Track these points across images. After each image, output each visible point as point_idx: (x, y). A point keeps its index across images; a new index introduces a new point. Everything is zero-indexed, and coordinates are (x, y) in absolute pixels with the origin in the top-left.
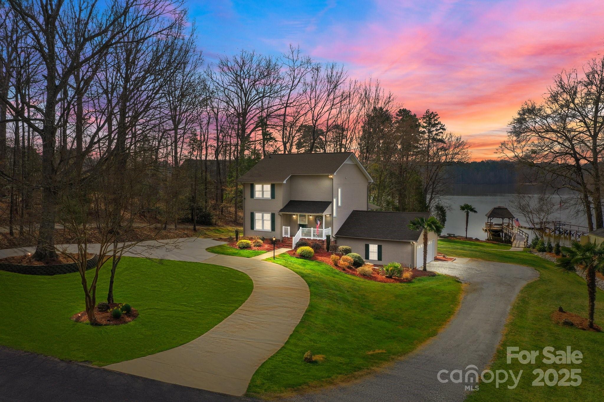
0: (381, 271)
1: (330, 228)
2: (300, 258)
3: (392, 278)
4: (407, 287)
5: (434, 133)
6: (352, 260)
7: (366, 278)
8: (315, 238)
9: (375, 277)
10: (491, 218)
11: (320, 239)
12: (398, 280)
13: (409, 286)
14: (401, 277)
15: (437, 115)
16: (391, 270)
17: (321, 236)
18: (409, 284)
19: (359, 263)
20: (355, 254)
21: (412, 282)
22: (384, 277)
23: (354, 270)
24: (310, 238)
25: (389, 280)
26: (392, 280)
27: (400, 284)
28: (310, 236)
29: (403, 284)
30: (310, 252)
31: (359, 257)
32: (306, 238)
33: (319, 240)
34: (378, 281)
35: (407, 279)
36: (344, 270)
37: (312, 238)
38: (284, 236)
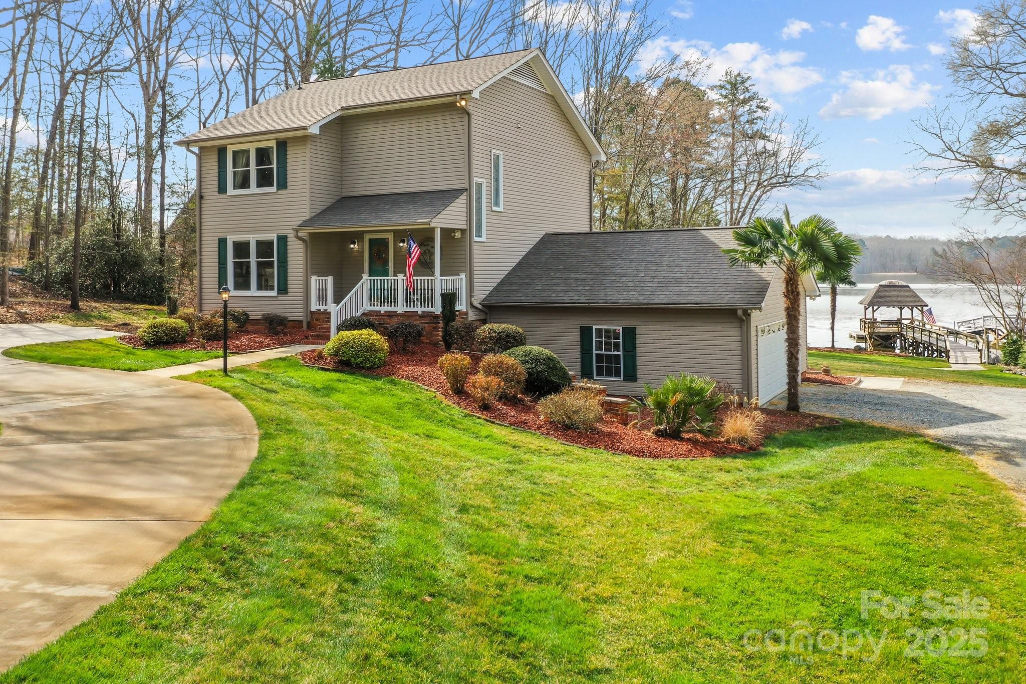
0: (635, 410)
1: (463, 276)
2: (335, 371)
3: (682, 440)
4: (754, 475)
5: (743, 119)
6: (522, 368)
7: (573, 440)
8: (409, 309)
9: (610, 434)
10: (875, 308)
11: (426, 309)
12: (706, 446)
13: (759, 469)
14: (719, 434)
15: (749, 78)
16: (677, 406)
17: (430, 301)
18: (758, 462)
19: (548, 382)
20: (536, 349)
21: (764, 454)
22: (648, 434)
23: (528, 409)
24: (393, 309)
25: (668, 445)
26: (684, 447)
27: (719, 462)
28: (395, 302)
29: (728, 463)
30: (372, 349)
31: (549, 358)
32: (383, 309)
33: (424, 315)
34: (624, 451)
35: (742, 440)
36: (485, 407)
37: (401, 308)
38: (314, 307)
